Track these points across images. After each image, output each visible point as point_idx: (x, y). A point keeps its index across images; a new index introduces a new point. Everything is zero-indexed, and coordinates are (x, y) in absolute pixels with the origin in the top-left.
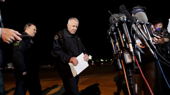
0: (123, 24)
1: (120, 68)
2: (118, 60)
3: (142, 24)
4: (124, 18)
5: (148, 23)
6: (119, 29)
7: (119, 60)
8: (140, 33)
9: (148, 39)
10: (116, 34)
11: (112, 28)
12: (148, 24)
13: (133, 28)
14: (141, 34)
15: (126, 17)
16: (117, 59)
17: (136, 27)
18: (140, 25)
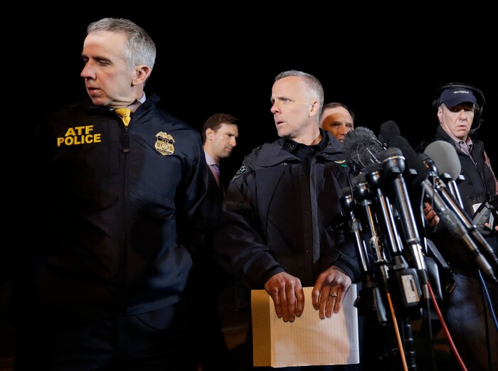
0: (397, 181)
1: (382, 318)
2: (374, 291)
3: (446, 181)
4: (397, 160)
5: (462, 177)
6: (382, 191)
7: (378, 292)
8: (447, 207)
9: (469, 226)
10: (369, 205)
11: (358, 184)
12: (462, 180)
13: (426, 193)
14: (450, 210)
15: (404, 158)
16: (373, 288)
17: (432, 187)
18: (441, 181)
